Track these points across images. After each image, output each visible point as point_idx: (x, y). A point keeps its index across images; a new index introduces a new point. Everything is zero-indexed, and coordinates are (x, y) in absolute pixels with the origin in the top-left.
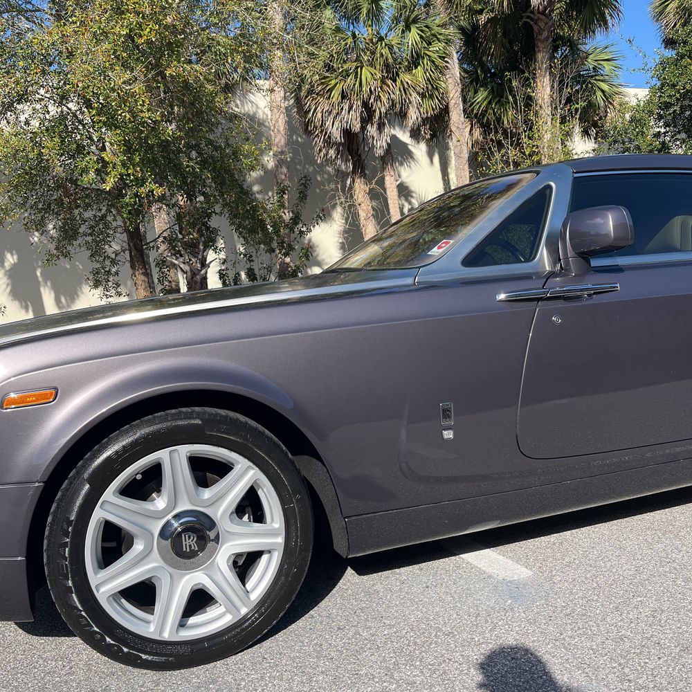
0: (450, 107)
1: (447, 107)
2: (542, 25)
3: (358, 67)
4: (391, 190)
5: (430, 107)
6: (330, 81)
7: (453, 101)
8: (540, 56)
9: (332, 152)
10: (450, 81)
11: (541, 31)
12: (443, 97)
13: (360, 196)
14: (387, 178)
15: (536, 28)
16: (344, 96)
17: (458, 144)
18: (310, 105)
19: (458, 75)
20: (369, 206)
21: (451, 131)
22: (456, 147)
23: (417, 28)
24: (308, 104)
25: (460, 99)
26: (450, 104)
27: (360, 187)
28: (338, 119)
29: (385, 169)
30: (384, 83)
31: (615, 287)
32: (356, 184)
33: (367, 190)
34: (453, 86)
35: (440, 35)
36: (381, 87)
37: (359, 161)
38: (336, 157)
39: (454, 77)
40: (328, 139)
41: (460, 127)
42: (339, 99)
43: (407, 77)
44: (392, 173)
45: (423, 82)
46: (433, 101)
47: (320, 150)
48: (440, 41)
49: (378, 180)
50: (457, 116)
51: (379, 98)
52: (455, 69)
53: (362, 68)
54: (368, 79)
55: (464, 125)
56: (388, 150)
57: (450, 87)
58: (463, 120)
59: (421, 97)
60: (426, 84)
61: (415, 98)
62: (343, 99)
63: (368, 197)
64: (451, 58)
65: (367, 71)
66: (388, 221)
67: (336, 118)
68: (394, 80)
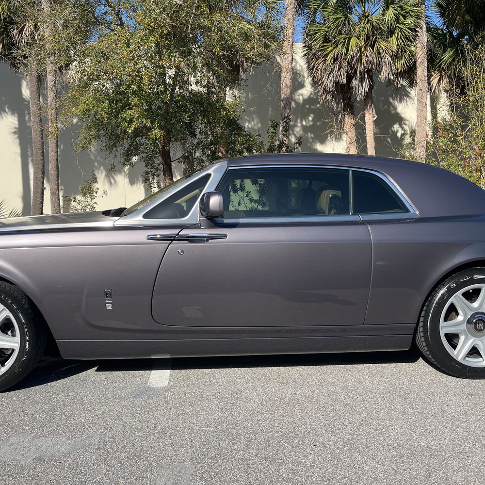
0: (417, 64)
1: (415, 64)
3: (346, 38)
4: (369, 123)
5: (400, 65)
6: (327, 48)
7: (419, 60)
9: (329, 98)
10: (419, 45)
12: (413, 55)
13: (348, 127)
14: (366, 115)
16: (335, 60)
17: (420, 91)
18: (314, 65)
19: (426, 40)
20: (353, 134)
21: (416, 82)
22: (418, 94)
23: (393, 8)
24: (312, 64)
25: (426, 59)
26: (417, 62)
27: (349, 121)
28: (332, 75)
29: (365, 109)
30: (366, 49)
31: (225, 236)
32: (346, 119)
33: (354, 123)
34: (420, 49)
35: (412, 11)
36: (363, 52)
37: (349, 103)
38: (332, 100)
39: (422, 42)
40: (325, 89)
41: (423, 79)
42: (332, 61)
43: (383, 44)
44: (371, 112)
45: (395, 48)
46: (403, 61)
47: (322, 95)
48: (411, 16)
49: (360, 117)
50: (421, 71)
51: (360, 60)
52: (423, 36)
53: (350, 39)
54: (353, 47)
55: (426, 78)
56: (368, 95)
57: (418, 50)
58: (426, 74)
59: (395, 57)
60: (397, 48)
61: (388, 59)
62: (335, 61)
63: (353, 128)
64: (421, 28)
65: (353, 41)
66: (366, 146)
67: (330, 74)
68: (373, 47)
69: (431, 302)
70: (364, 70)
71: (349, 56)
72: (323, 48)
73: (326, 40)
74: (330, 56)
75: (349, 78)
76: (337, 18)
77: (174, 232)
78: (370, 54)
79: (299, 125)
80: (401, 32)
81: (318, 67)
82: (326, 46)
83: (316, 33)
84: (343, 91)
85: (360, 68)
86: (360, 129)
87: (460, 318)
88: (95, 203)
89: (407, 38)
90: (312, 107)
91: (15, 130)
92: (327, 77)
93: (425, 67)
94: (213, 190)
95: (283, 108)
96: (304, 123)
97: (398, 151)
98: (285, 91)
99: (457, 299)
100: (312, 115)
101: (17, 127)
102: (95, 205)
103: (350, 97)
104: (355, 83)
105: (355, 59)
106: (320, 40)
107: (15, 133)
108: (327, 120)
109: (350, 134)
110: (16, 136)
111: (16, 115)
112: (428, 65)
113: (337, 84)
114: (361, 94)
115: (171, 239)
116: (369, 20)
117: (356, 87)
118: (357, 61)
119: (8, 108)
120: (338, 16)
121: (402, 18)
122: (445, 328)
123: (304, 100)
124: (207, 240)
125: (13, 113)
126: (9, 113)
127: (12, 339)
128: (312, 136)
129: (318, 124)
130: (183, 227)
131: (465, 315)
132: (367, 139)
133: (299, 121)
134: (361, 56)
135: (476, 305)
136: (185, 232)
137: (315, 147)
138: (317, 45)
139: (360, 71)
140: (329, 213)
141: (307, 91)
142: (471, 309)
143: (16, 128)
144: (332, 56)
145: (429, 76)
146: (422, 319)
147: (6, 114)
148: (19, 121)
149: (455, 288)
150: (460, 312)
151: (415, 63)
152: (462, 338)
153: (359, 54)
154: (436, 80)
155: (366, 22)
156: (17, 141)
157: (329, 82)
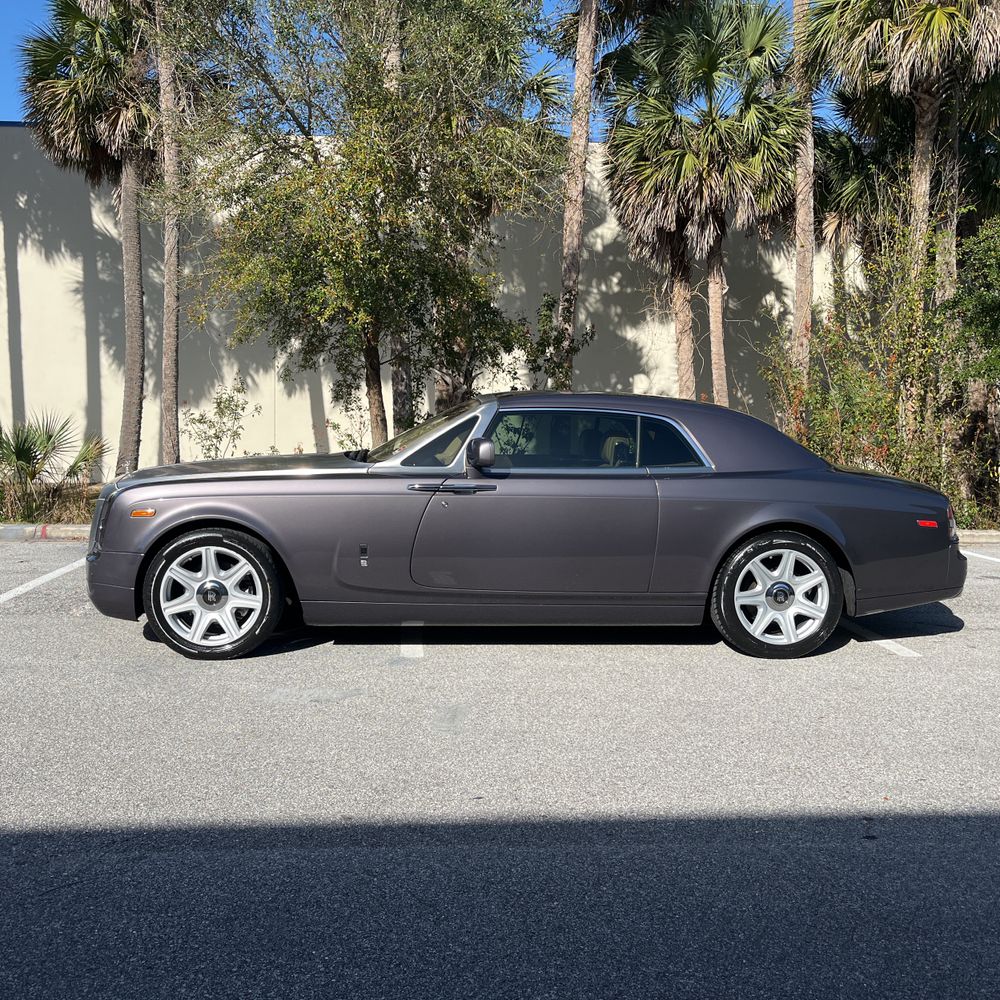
0: (797, 203)
1: (793, 203)
2: (925, 106)
3: (677, 156)
4: (714, 299)
5: (770, 203)
6: (644, 170)
7: (801, 197)
8: (920, 144)
9: (646, 252)
10: (799, 171)
11: (924, 112)
12: (789, 188)
13: (678, 303)
14: (711, 285)
15: (917, 108)
16: (657, 190)
17: (802, 249)
18: (621, 196)
19: (812, 163)
20: (687, 316)
21: (795, 233)
22: (799, 253)
23: (757, 107)
24: (619, 195)
25: (811, 194)
26: (797, 200)
27: (680, 293)
28: (651, 215)
29: (708, 274)
30: (709, 175)
31: (494, 488)
32: (676, 290)
33: (689, 297)
34: (802, 178)
35: (789, 115)
36: (705, 180)
37: (681, 262)
38: (651, 257)
39: (805, 166)
40: (639, 237)
41: (807, 228)
42: (652, 192)
43: (738, 168)
44: (718, 280)
45: (759, 173)
46: (772, 198)
47: (634, 247)
48: (788, 123)
49: (700, 287)
50: (804, 215)
51: (699, 193)
52: (808, 156)
53: (683, 156)
54: (687, 171)
55: (812, 227)
56: (714, 252)
57: (799, 179)
58: (812, 220)
59: (759, 191)
60: (763, 176)
61: (747, 193)
62: (656, 192)
63: (688, 306)
64: (804, 143)
65: (689, 160)
66: (708, 337)
67: (648, 213)
68: (721, 172)
69: (725, 569)
70: (706, 211)
71: (681, 187)
72: (636, 170)
73: (642, 157)
74: (649, 184)
75: (682, 221)
76: (660, 121)
77: (438, 481)
78: (717, 184)
79: (595, 291)
80: (768, 149)
81: (628, 200)
82: (642, 165)
83: (625, 144)
84: (672, 243)
85: (700, 206)
86: (699, 307)
87: (759, 588)
88: (241, 427)
89: (778, 160)
90: (619, 259)
91: (77, 285)
92: (643, 219)
93: (810, 207)
94: (480, 436)
95: (565, 270)
96: (604, 288)
97: (762, 350)
98: (570, 241)
99: (755, 566)
100: (619, 274)
101: (81, 280)
102: (240, 431)
103: (683, 252)
104: (691, 230)
105: (691, 192)
106: (630, 157)
107: (76, 291)
108: (642, 290)
109: (681, 316)
110: (79, 296)
111: (80, 258)
112: (815, 206)
113: (660, 231)
114: (701, 249)
115: (435, 490)
116: (714, 128)
117: (693, 239)
118: (695, 195)
119: (65, 246)
120: (662, 118)
121: (772, 125)
122: (741, 598)
123: (605, 247)
124: (475, 492)
125: (74, 256)
126: (67, 256)
127: (253, 597)
128: (619, 310)
129: (629, 290)
130: (447, 476)
131: (765, 585)
132: (711, 325)
133: (594, 284)
134: (701, 185)
135: (776, 573)
136: (449, 482)
137: (624, 333)
138: (627, 163)
139: (699, 212)
140: (614, 464)
141: (609, 230)
142: (771, 578)
143: (78, 282)
144: (652, 184)
145: (819, 222)
146: (715, 588)
147: (61, 256)
148: (85, 270)
149: (752, 553)
150: (758, 580)
151: (794, 200)
152: (760, 611)
153: (697, 184)
154: (833, 227)
155: (710, 130)
156: (80, 306)
157: (646, 227)
